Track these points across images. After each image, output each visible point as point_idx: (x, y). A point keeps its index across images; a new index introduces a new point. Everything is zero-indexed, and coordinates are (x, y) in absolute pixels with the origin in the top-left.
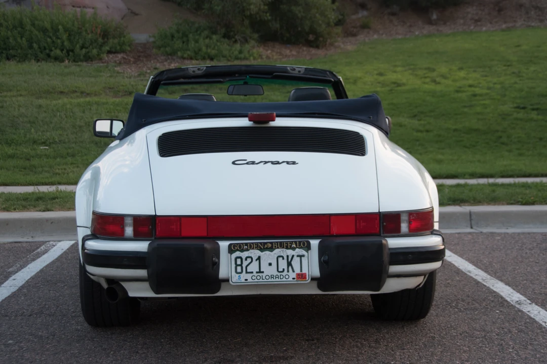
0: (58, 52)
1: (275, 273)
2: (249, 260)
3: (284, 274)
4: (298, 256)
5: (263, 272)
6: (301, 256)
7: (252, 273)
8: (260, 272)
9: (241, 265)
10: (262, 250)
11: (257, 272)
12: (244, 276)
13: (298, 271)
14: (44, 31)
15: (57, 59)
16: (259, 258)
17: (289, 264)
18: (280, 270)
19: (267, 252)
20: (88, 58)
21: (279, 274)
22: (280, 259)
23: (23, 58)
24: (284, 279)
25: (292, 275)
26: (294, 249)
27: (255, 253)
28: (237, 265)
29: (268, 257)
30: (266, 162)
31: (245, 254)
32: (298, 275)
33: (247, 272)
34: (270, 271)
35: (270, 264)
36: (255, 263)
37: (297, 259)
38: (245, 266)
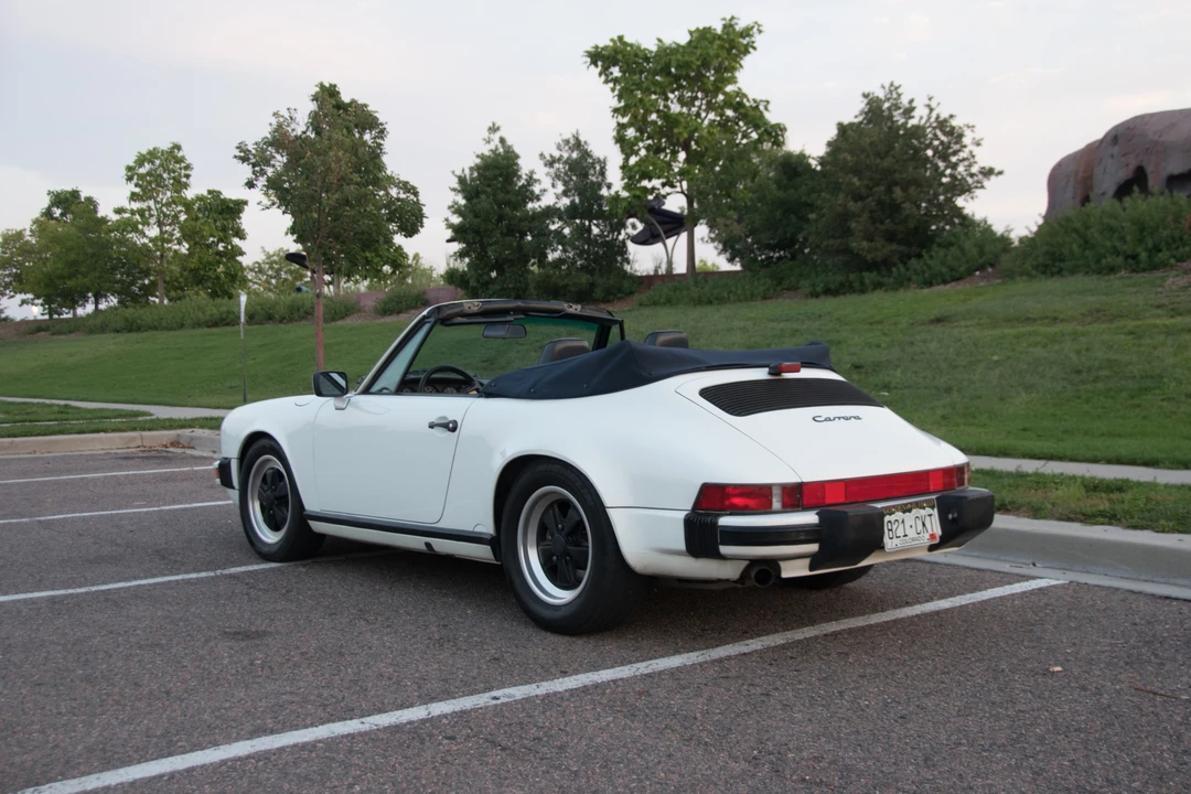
0: (1114, 260)
15: (1112, 270)
20: (1153, 267)
23: (1073, 272)
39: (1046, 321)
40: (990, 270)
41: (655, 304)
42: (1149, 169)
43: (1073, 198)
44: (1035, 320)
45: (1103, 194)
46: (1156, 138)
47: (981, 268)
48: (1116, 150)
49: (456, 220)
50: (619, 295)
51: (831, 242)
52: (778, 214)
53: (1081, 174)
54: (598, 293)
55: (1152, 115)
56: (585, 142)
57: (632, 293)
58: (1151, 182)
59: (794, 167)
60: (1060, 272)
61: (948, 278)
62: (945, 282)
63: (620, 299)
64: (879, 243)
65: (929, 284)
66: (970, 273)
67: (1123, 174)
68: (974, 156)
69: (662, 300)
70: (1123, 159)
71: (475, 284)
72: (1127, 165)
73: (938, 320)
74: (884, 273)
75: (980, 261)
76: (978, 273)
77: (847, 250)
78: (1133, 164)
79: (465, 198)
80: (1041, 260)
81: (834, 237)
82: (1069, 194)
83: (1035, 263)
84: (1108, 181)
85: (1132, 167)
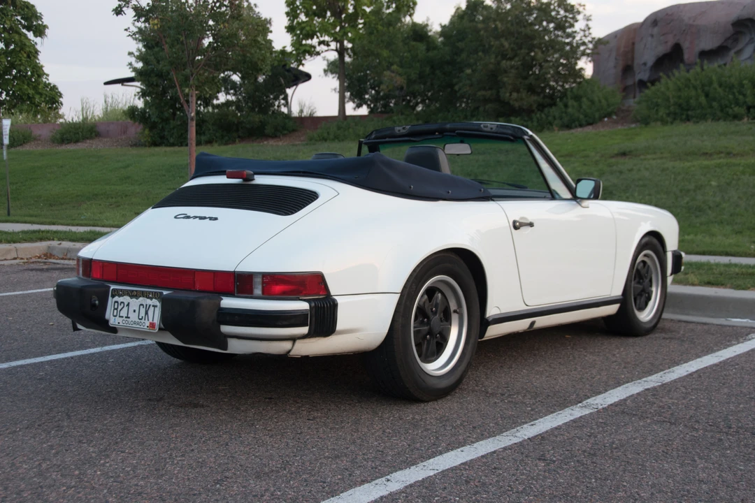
0: (736, 109)
1: (137, 320)
3: (143, 321)
4: (153, 306)
5: (129, 318)
6: (155, 306)
7: (122, 317)
9: (117, 309)
10: (132, 297)
11: (126, 318)
12: (118, 320)
13: (151, 320)
14: (731, 87)
16: (128, 305)
17: (147, 313)
18: (140, 317)
19: (134, 300)
21: (139, 321)
22: (142, 307)
24: (142, 327)
25: (147, 324)
26: (151, 299)
27: (126, 299)
28: (115, 309)
29: (135, 303)
30: (197, 217)
31: (120, 299)
32: (151, 323)
33: (120, 317)
34: (134, 317)
35: (134, 311)
36: (126, 308)
37: (152, 308)
38: (119, 310)
39: (722, 155)
40: (615, 117)
41: (325, 140)
42: (685, 45)
43: (615, 67)
44: (711, 155)
45: (645, 64)
46: (691, 22)
47: (609, 115)
48: (656, 30)
49: (140, 65)
50: (286, 132)
51: (483, 93)
52: (428, 70)
53: (622, 49)
54: (268, 130)
55: (685, 5)
56: (255, 5)
57: (294, 131)
58: (686, 56)
59: (419, 33)
60: (688, 119)
61: (584, 123)
62: (581, 126)
63: (285, 135)
64: (524, 94)
65: (568, 126)
66: (601, 119)
67: (662, 49)
68: (589, 29)
69: (332, 137)
70: (662, 38)
71: (156, 120)
72: (666, 42)
73: (624, 154)
74: (526, 118)
75: (610, 110)
76: (606, 119)
77: (498, 99)
78: (671, 41)
79: (144, 46)
80: (672, 109)
81: (484, 89)
82: (611, 63)
83: (667, 112)
84: (648, 54)
85: (670, 44)
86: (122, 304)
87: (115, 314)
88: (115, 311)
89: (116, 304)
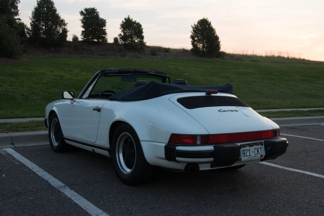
1: (254, 155)
2: (246, 151)
4: (260, 148)
6: (261, 148)
7: (248, 156)
8: (250, 155)
9: (244, 153)
11: (249, 156)
13: (260, 154)
16: (249, 150)
17: (258, 151)
18: (256, 154)
19: (251, 147)
21: (255, 156)
22: (255, 149)
24: (257, 158)
25: (259, 156)
26: (258, 145)
27: (248, 148)
28: (243, 153)
29: (252, 149)
30: (229, 111)
31: (245, 149)
32: (261, 155)
33: (246, 156)
34: (253, 155)
35: (253, 152)
36: (248, 152)
37: (260, 149)
38: (245, 153)
86: (246, 150)
87: (244, 156)
88: (244, 154)
89: (244, 151)
